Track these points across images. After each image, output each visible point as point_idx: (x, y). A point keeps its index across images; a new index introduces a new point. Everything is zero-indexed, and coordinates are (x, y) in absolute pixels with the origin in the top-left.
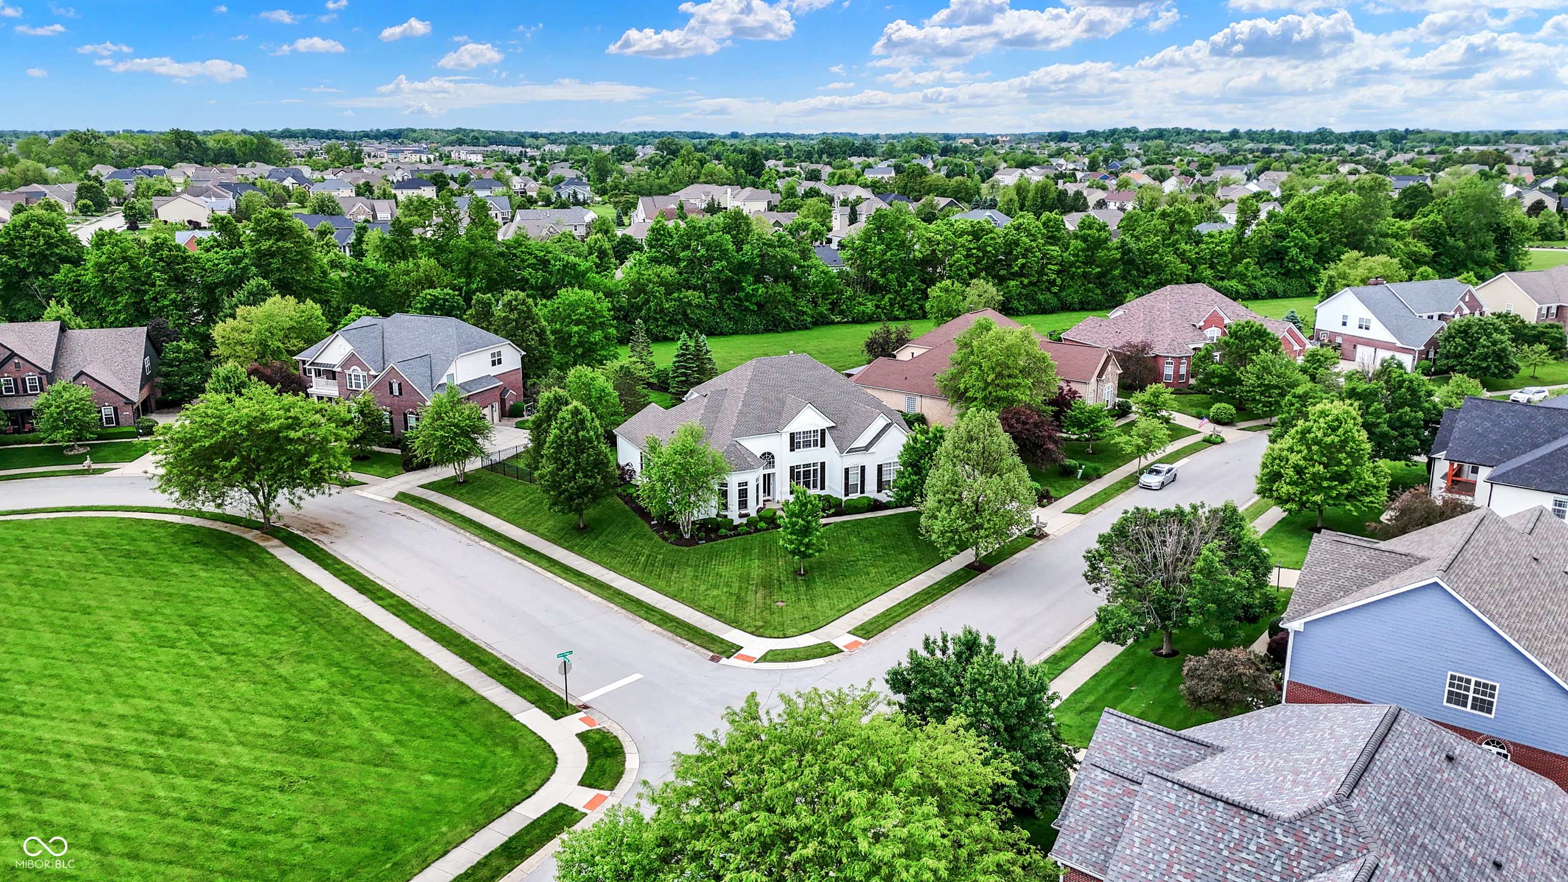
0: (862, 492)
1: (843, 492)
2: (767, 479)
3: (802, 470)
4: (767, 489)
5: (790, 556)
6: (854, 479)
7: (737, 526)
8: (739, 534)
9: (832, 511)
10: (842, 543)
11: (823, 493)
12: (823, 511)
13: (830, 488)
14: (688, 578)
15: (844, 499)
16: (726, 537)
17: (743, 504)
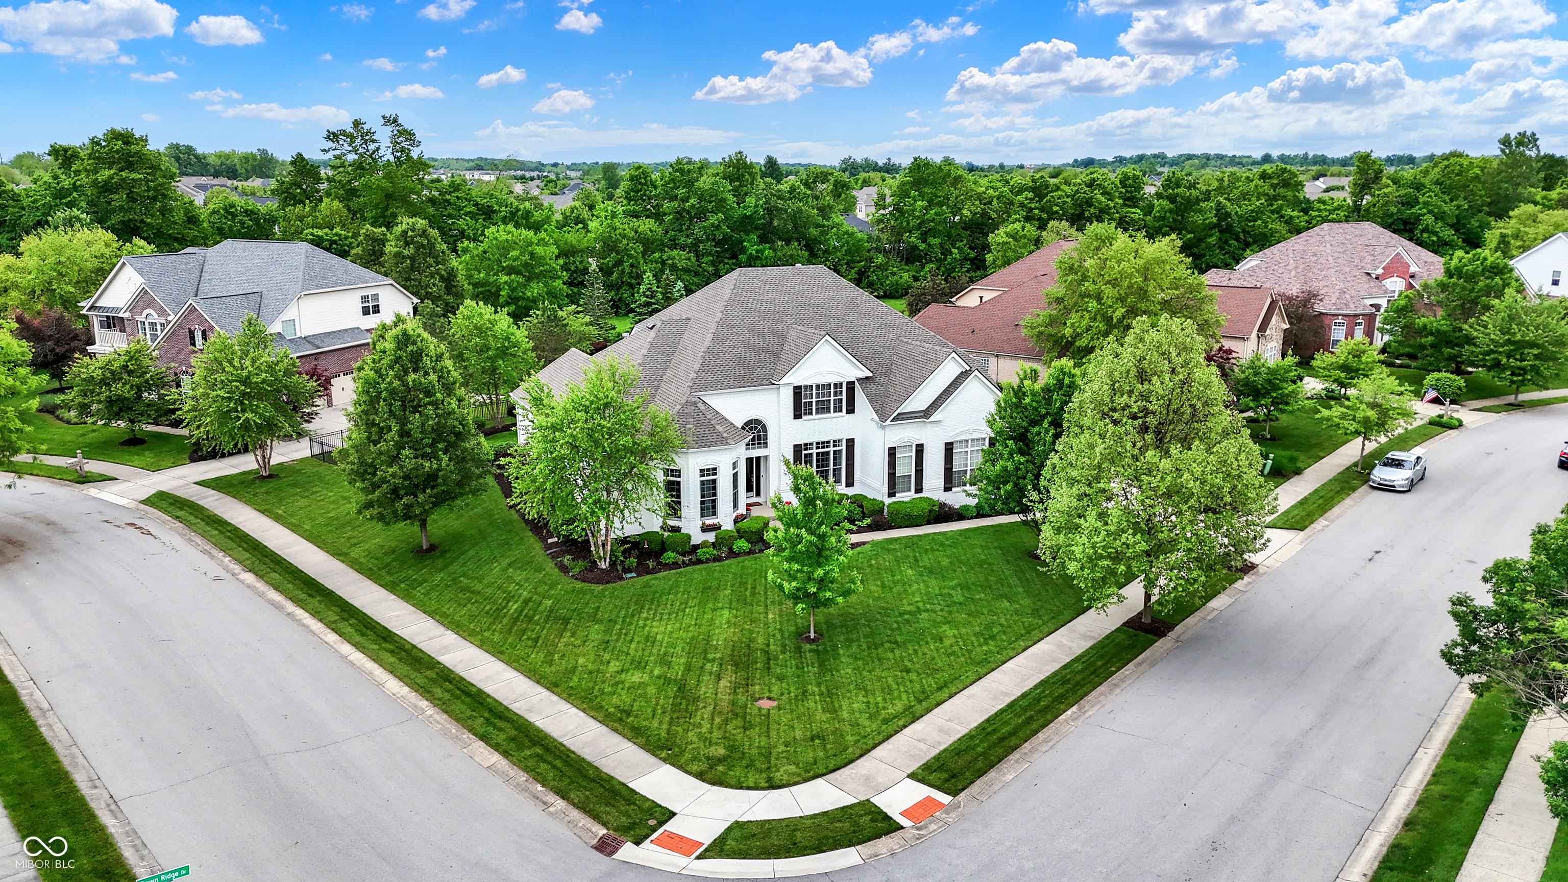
0: (919, 490)
1: (885, 489)
2: (754, 467)
3: (814, 451)
4: (754, 483)
5: (790, 603)
6: (906, 467)
7: (696, 547)
8: (699, 562)
9: (868, 521)
10: (887, 578)
11: (850, 492)
12: (852, 521)
13: (864, 484)
14: (590, 645)
15: (888, 501)
16: (675, 565)
17: (709, 506)
